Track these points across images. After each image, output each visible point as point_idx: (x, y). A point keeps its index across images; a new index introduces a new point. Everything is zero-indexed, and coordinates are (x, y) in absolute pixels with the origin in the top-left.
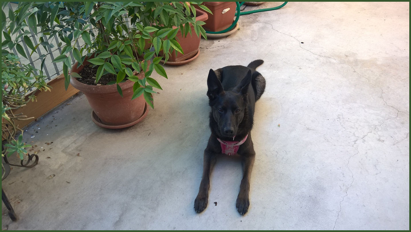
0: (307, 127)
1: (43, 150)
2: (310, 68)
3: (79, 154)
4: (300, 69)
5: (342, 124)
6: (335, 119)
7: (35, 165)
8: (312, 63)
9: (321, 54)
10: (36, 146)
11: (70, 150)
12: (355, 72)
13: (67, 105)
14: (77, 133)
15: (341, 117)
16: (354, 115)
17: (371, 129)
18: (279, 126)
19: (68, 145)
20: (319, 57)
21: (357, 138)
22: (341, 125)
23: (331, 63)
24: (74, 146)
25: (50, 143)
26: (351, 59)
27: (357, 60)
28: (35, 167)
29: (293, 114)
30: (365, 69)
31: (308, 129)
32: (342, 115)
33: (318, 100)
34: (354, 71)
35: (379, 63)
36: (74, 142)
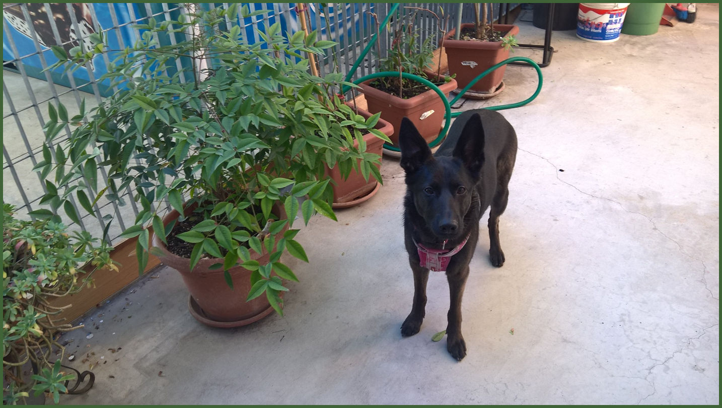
0: (562, 336)
1: (104, 362)
2: (575, 219)
3: (161, 372)
4: (556, 220)
5: (627, 333)
6: (615, 323)
7: (88, 390)
8: (578, 210)
9: (595, 192)
10: (93, 354)
11: (148, 364)
12: (655, 229)
13: (152, 278)
14: (162, 332)
15: (626, 318)
16: (650, 316)
17: (680, 344)
18: (512, 332)
19: (144, 355)
20: (591, 198)
21: (655, 361)
22: (625, 334)
23: (612, 211)
24: (155, 356)
25: (116, 350)
26: (650, 204)
27: (660, 205)
28: (88, 394)
29: (538, 308)
30: (675, 223)
31: (565, 340)
32: (629, 316)
33: (586, 282)
34: (654, 227)
35: (700, 212)
36: (156, 349)
